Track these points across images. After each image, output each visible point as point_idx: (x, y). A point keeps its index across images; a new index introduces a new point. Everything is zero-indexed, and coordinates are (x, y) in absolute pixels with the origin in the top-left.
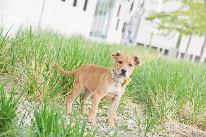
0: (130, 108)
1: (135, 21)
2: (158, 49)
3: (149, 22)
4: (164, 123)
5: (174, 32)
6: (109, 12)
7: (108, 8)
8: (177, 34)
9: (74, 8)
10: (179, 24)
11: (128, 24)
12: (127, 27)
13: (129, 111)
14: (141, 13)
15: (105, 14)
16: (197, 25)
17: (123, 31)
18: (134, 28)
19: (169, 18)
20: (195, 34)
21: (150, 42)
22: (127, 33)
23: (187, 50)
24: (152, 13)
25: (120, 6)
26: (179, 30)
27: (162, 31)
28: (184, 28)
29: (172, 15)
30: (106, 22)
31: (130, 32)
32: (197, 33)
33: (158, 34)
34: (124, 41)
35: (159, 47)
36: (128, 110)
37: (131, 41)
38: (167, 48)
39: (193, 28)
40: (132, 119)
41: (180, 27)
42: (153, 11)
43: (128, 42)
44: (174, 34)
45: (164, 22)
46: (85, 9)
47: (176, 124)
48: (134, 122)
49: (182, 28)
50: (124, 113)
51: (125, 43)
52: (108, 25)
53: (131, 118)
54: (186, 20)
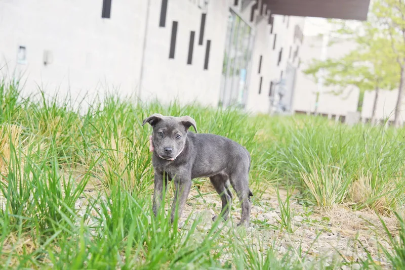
0: (272, 197)
1: (287, 77)
2: (330, 117)
3: (310, 76)
4: (325, 212)
5: (350, 87)
6: (245, 68)
7: (243, 62)
8: (356, 91)
9: (189, 66)
10: (357, 75)
11: (277, 84)
12: (276, 88)
13: (270, 202)
14: (295, 64)
15: (238, 72)
16: (383, 73)
17: (270, 94)
18: (287, 88)
19: (340, 68)
20: (382, 88)
21: (316, 108)
22: (277, 97)
23: (373, 113)
24: (312, 62)
25: (261, 57)
26: (357, 84)
27: (331, 88)
28: (366, 81)
29: (344, 62)
30: (242, 83)
31: (281, 96)
32: (386, 85)
33: (325, 93)
34: (274, 109)
35: (330, 113)
36: (270, 199)
37: (284, 109)
38: (343, 113)
39: (379, 79)
40: (274, 211)
41: (358, 79)
42: (314, 60)
43: (280, 110)
44: (351, 91)
45: (333, 75)
46: (206, 67)
47: (344, 211)
48: (277, 215)
49: (362, 81)
50: (261, 204)
51: (276, 112)
52: (246, 88)
53: (272, 209)
54: (366, 68)
